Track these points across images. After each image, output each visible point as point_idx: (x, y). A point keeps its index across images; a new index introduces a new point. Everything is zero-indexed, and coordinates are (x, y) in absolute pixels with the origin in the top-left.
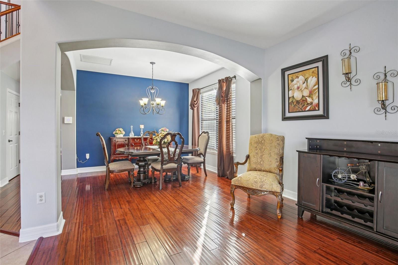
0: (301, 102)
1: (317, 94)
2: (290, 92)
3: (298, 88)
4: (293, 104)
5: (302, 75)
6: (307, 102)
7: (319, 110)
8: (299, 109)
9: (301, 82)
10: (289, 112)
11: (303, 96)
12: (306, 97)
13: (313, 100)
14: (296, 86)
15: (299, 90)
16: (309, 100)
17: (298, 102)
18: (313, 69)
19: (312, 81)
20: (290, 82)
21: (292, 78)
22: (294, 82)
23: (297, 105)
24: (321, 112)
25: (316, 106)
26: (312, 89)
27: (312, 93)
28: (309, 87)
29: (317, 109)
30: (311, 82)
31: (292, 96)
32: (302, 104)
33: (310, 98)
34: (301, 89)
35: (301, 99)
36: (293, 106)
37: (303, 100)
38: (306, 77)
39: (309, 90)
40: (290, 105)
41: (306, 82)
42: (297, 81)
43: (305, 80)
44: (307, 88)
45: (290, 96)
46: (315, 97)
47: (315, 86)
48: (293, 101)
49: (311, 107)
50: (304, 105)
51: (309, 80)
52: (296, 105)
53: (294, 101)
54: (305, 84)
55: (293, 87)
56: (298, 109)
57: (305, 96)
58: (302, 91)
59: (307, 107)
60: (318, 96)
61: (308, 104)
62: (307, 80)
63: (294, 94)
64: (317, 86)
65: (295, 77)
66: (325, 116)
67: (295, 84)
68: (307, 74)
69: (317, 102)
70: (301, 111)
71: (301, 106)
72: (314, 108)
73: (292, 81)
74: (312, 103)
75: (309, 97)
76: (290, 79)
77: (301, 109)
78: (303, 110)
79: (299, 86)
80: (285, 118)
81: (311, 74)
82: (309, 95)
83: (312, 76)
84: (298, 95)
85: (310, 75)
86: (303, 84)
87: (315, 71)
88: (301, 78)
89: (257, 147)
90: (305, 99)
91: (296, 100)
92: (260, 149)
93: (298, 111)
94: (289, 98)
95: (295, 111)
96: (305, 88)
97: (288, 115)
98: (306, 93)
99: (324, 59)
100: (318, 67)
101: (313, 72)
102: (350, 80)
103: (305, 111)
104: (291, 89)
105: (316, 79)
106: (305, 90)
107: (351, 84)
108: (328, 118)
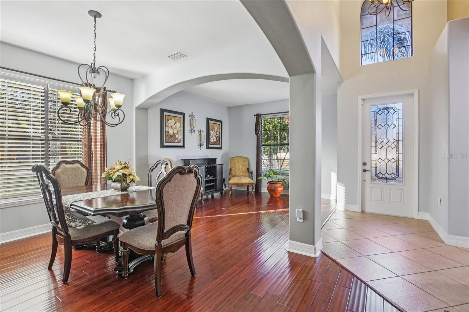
1: (180, 134)
2: (166, 128)
3: (171, 127)
4: (168, 137)
5: (174, 119)
9: (173, 123)
10: (165, 142)
14: (170, 125)
16: (177, 136)
17: (171, 136)
18: (179, 118)
19: (178, 125)
20: (166, 120)
21: (168, 118)
24: (181, 144)
27: (178, 132)
28: (177, 127)
34: (173, 128)
35: (173, 134)
37: (174, 136)
38: (176, 121)
39: (177, 130)
40: (166, 137)
43: (175, 123)
45: (166, 131)
46: (180, 135)
47: (179, 128)
48: (168, 134)
49: (177, 140)
50: (174, 139)
51: (177, 123)
52: (170, 138)
56: (170, 141)
58: (173, 129)
61: (176, 138)
63: (168, 130)
64: (180, 129)
66: (183, 147)
68: (176, 119)
69: (180, 138)
70: (173, 142)
71: (172, 140)
72: (179, 141)
73: (168, 120)
74: (178, 138)
75: (177, 134)
76: (166, 118)
79: (172, 125)
80: (162, 146)
81: (178, 120)
84: (171, 132)
86: (174, 125)
88: (173, 121)
91: (170, 134)
94: (166, 132)
96: (175, 128)
97: (165, 144)
98: (175, 132)
99: (183, 114)
100: (181, 118)
101: (179, 120)
102: (192, 130)
103: (175, 143)
104: (167, 126)
105: (180, 124)
106: (175, 129)
107: (192, 132)
108: (185, 148)
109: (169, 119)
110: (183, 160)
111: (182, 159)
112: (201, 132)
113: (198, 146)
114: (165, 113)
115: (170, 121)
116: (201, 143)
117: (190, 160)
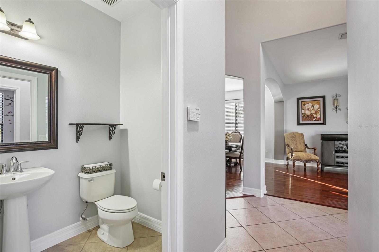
1: (319, 113)
2: (303, 111)
3: (308, 109)
4: (305, 117)
5: (311, 103)
7: (320, 120)
11: (311, 113)
12: (313, 114)
13: (317, 116)
14: (307, 108)
16: (315, 116)
17: (308, 116)
18: (317, 101)
19: (317, 107)
20: (303, 105)
21: (304, 103)
22: (305, 106)
24: (321, 122)
25: (319, 119)
27: (317, 112)
28: (315, 109)
29: (319, 120)
32: (310, 117)
34: (310, 110)
36: (305, 118)
37: (311, 116)
38: (313, 104)
39: (315, 111)
40: (303, 117)
41: (313, 107)
43: (313, 106)
45: (303, 113)
47: (318, 109)
50: (312, 118)
51: (315, 106)
52: (307, 118)
53: (305, 115)
54: (312, 108)
58: (310, 111)
59: (313, 119)
61: (314, 117)
63: (305, 112)
64: (319, 109)
65: (306, 103)
66: (324, 123)
67: (306, 107)
69: (320, 117)
71: (310, 118)
72: (317, 120)
73: (304, 105)
74: (316, 117)
75: (315, 114)
76: (303, 104)
77: (310, 120)
78: (311, 120)
79: (309, 108)
80: (299, 124)
81: (316, 103)
82: (315, 113)
84: (308, 113)
85: (315, 103)
86: (311, 107)
87: (318, 102)
88: (310, 105)
90: (312, 115)
92: (295, 141)
93: (308, 121)
94: (302, 114)
95: (306, 120)
96: (312, 110)
97: (301, 122)
98: (313, 112)
99: (324, 97)
100: (320, 100)
103: (312, 121)
104: (304, 109)
105: (319, 106)
107: (336, 110)
108: (325, 125)
110: (322, 135)
111: (319, 134)
114: (301, 100)
115: (306, 106)
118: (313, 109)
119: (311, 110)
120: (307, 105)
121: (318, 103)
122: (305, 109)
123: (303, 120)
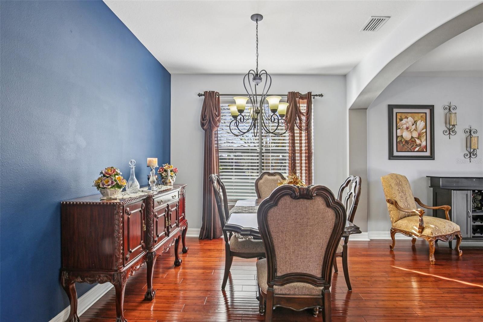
0: (410, 142)
1: (425, 138)
2: (398, 131)
3: (407, 128)
4: (402, 143)
5: (412, 117)
6: (416, 143)
7: (426, 151)
8: (408, 149)
9: (411, 124)
10: (397, 151)
11: (412, 137)
12: (416, 139)
13: (421, 142)
14: (405, 126)
15: (409, 131)
16: (418, 142)
17: (407, 142)
18: (422, 114)
19: (421, 124)
20: (398, 120)
21: (401, 117)
22: (402, 122)
23: (407, 145)
24: (428, 154)
25: (424, 148)
26: (421, 131)
27: (421, 136)
28: (418, 128)
29: (425, 151)
30: (419, 125)
31: (400, 135)
32: (411, 144)
33: (419, 140)
34: (410, 130)
35: (410, 139)
36: (401, 145)
37: (412, 141)
38: (415, 120)
39: (418, 132)
40: (398, 144)
41: (415, 124)
42: (406, 121)
43: (415, 122)
44: (415, 130)
45: (398, 135)
46: (423, 139)
47: (423, 129)
48: (401, 140)
49: (419, 148)
50: (413, 146)
51: (418, 123)
52: (405, 145)
53: (403, 140)
54: (414, 127)
55: (401, 126)
56: (406, 149)
57: (414, 138)
58: (411, 132)
59: (416, 148)
60: (425, 140)
61: (417, 145)
62: (416, 122)
63: (402, 133)
64: (425, 130)
65: (405, 117)
66: (432, 157)
67: (404, 124)
68: (417, 117)
69: (425, 145)
70: (410, 151)
71: (410, 147)
72: (422, 149)
73: (401, 120)
74: (420, 145)
75: (418, 138)
76: (399, 117)
77: (410, 149)
78: (412, 151)
79: (408, 126)
80: (391, 157)
81: (420, 117)
82: (418, 137)
83: (420, 120)
84: (407, 135)
85: (418, 118)
86: (412, 125)
87: (423, 116)
88: (410, 120)
89: (399, 189)
90: (414, 141)
91: (405, 140)
93: (407, 151)
94: (397, 137)
95: (403, 151)
96: (414, 130)
97: (396, 154)
98: (415, 135)
99: (431, 108)
100: (426, 113)
101: (422, 117)
102: (451, 130)
103: (414, 151)
104: (400, 128)
105: (425, 124)
106: (415, 132)
107: (450, 133)
108: (434, 159)
109: (403, 117)
110: (430, 178)
111: (427, 177)
112: (470, 132)
113: (465, 155)
114: (395, 111)
115: (404, 121)
116: (472, 150)
117: (441, 179)
118: (416, 130)
119: (412, 130)
120: (406, 119)
121: (423, 118)
122: (402, 127)
123: (398, 150)
